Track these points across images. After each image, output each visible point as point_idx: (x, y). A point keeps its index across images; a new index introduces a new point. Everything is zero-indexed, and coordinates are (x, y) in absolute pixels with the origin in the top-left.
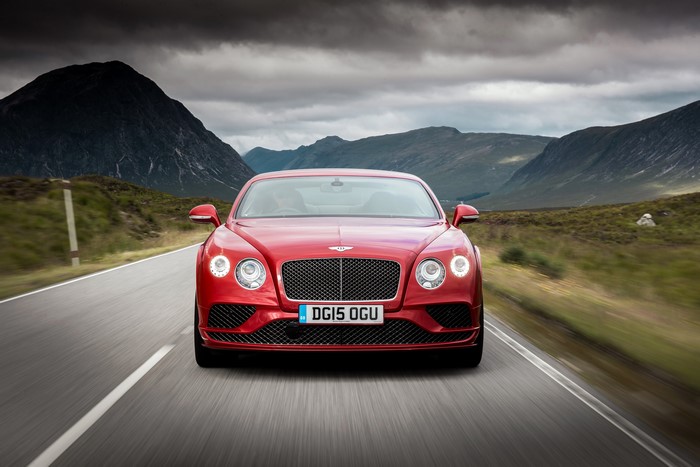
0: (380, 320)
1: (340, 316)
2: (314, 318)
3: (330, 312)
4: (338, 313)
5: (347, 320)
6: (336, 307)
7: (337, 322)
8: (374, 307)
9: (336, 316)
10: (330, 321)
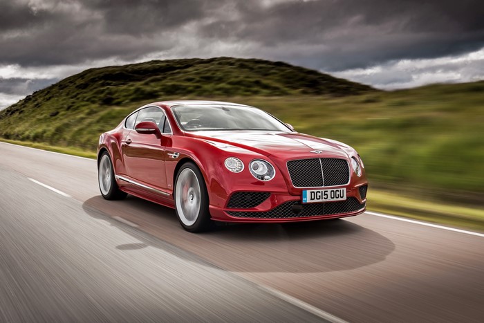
0: (345, 198)
1: (326, 196)
2: (311, 199)
3: (320, 194)
4: (325, 195)
5: (329, 199)
6: (323, 191)
7: (324, 200)
8: (342, 189)
9: (324, 197)
10: (320, 200)
